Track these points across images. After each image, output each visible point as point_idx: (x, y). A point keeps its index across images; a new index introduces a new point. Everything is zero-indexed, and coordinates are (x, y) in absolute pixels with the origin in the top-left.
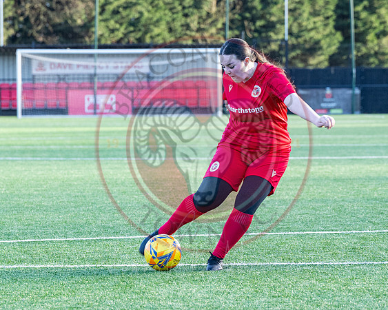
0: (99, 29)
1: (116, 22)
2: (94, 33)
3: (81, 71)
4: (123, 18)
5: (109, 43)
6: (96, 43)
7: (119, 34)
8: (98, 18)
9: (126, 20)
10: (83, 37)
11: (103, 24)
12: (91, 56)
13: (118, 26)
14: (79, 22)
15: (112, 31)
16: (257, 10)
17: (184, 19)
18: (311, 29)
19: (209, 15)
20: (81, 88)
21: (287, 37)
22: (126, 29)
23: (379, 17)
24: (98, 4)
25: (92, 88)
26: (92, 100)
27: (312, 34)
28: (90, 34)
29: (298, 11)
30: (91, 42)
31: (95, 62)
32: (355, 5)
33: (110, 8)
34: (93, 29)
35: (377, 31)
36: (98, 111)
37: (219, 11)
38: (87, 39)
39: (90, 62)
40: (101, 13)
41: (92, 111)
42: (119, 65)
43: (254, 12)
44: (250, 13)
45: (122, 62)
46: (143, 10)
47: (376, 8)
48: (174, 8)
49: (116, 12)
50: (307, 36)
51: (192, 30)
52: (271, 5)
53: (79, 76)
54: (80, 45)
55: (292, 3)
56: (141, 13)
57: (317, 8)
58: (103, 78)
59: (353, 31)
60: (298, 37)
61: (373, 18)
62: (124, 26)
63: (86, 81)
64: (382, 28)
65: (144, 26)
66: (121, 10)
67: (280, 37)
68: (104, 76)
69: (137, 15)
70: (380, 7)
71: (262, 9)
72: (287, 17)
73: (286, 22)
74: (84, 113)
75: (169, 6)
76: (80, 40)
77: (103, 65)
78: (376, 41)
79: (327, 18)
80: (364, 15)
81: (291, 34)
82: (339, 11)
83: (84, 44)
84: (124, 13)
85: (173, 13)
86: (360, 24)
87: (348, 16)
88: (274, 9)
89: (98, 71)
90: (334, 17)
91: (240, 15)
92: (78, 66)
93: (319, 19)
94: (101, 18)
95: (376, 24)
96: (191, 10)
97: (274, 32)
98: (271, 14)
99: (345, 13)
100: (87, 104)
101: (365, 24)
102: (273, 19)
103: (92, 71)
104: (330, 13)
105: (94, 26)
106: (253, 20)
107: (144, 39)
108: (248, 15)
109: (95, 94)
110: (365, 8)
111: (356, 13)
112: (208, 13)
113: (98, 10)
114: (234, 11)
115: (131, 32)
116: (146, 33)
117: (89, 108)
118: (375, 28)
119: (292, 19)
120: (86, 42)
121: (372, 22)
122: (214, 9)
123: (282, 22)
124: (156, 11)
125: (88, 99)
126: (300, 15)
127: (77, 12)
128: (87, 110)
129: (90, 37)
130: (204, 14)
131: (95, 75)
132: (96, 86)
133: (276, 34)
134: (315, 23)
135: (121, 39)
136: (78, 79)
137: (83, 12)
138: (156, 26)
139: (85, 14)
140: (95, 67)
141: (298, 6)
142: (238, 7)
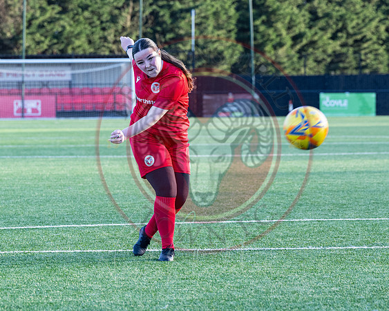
0: (26, 41)
1: (42, 35)
2: (22, 45)
3: (10, 78)
4: (47, 31)
5: (35, 53)
6: (24, 54)
7: (45, 46)
8: (25, 31)
9: (51, 33)
10: (12, 49)
11: (30, 37)
12: (19, 65)
13: (43, 39)
14: (9, 35)
15: (38, 43)
16: (167, 24)
17: (101, 32)
18: (215, 41)
19: (124, 28)
20: (10, 94)
21: (193, 49)
22: (50, 41)
23: (276, 30)
24: (25, 20)
25: (20, 94)
26: (20, 104)
27: (216, 45)
28: (18, 45)
29: (204, 26)
30: (19, 52)
31: (23, 70)
32: (254, 19)
33: (36, 22)
34: (21, 42)
35: (274, 43)
36: (25, 114)
37: (133, 25)
38: (16, 50)
39: (18, 71)
40: (28, 27)
41: (20, 114)
42: (44, 73)
43: (164, 26)
44: (160, 26)
45: (47, 71)
46: (66, 24)
47: (273, 22)
48: (93, 22)
49: (41, 26)
50: (212, 47)
51: (109, 42)
52: (180, 20)
53: (8, 83)
54: (10, 55)
55: (198, 18)
56: (64, 27)
57: (221, 22)
58: (30, 85)
59: (252, 43)
60: (203, 48)
61: (271, 31)
62: (48, 39)
63: (15, 88)
64: (278, 40)
65: (66, 38)
66: (46, 24)
67: (188, 48)
68: (30, 83)
69: (60, 29)
70: (277, 21)
71: (171, 23)
72: (193, 30)
73: (193, 34)
74: (13, 116)
75: (88, 21)
76: (9, 51)
77: (30, 73)
78: (273, 52)
79: (230, 31)
80: (262, 28)
81: (197, 45)
82: (240, 25)
83: (13, 55)
84: (49, 27)
85: (92, 27)
86: (259, 36)
87: (249, 30)
88: (183, 24)
89: (26, 79)
90: (236, 30)
91: (151, 28)
92: (8, 74)
93: (222, 33)
94: (28, 31)
95: (273, 36)
96: (108, 24)
97: (182, 43)
98: (180, 28)
99: (246, 27)
100: (16, 109)
101: (263, 36)
102: (182, 32)
103: (20, 79)
104: (232, 27)
105: (22, 39)
106: (164, 33)
107: (66, 51)
108: (159, 29)
109: (23, 100)
110: (263, 22)
111: (256, 27)
112: (123, 27)
113: (25, 24)
114: (147, 25)
115: (55, 44)
116: (68, 45)
117: (17, 112)
118: (272, 40)
119: (198, 32)
120: (14, 53)
121: (269, 35)
122: (129, 24)
123: (189, 35)
124: (77, 25)
125: (17, 104)
126: (206, 28)
127: (7, 26)
128: (15, 114)
129: (18, 48)
130: (120, 28)
131: (23, 82)
132: (24, 92)
133: (184, 45)
134: (218, 35)
135: (46, 50)
136: (8, 86)
137: (12, 26)
138: (77, 39)
139: (14, 28)
140: (23, 75)
141: (204, 20)
142: (150, 22)
